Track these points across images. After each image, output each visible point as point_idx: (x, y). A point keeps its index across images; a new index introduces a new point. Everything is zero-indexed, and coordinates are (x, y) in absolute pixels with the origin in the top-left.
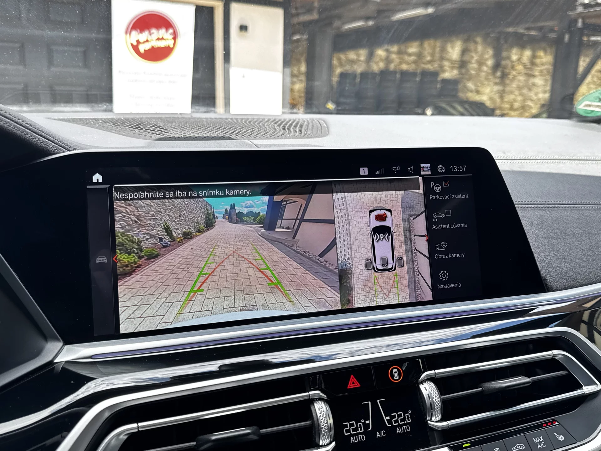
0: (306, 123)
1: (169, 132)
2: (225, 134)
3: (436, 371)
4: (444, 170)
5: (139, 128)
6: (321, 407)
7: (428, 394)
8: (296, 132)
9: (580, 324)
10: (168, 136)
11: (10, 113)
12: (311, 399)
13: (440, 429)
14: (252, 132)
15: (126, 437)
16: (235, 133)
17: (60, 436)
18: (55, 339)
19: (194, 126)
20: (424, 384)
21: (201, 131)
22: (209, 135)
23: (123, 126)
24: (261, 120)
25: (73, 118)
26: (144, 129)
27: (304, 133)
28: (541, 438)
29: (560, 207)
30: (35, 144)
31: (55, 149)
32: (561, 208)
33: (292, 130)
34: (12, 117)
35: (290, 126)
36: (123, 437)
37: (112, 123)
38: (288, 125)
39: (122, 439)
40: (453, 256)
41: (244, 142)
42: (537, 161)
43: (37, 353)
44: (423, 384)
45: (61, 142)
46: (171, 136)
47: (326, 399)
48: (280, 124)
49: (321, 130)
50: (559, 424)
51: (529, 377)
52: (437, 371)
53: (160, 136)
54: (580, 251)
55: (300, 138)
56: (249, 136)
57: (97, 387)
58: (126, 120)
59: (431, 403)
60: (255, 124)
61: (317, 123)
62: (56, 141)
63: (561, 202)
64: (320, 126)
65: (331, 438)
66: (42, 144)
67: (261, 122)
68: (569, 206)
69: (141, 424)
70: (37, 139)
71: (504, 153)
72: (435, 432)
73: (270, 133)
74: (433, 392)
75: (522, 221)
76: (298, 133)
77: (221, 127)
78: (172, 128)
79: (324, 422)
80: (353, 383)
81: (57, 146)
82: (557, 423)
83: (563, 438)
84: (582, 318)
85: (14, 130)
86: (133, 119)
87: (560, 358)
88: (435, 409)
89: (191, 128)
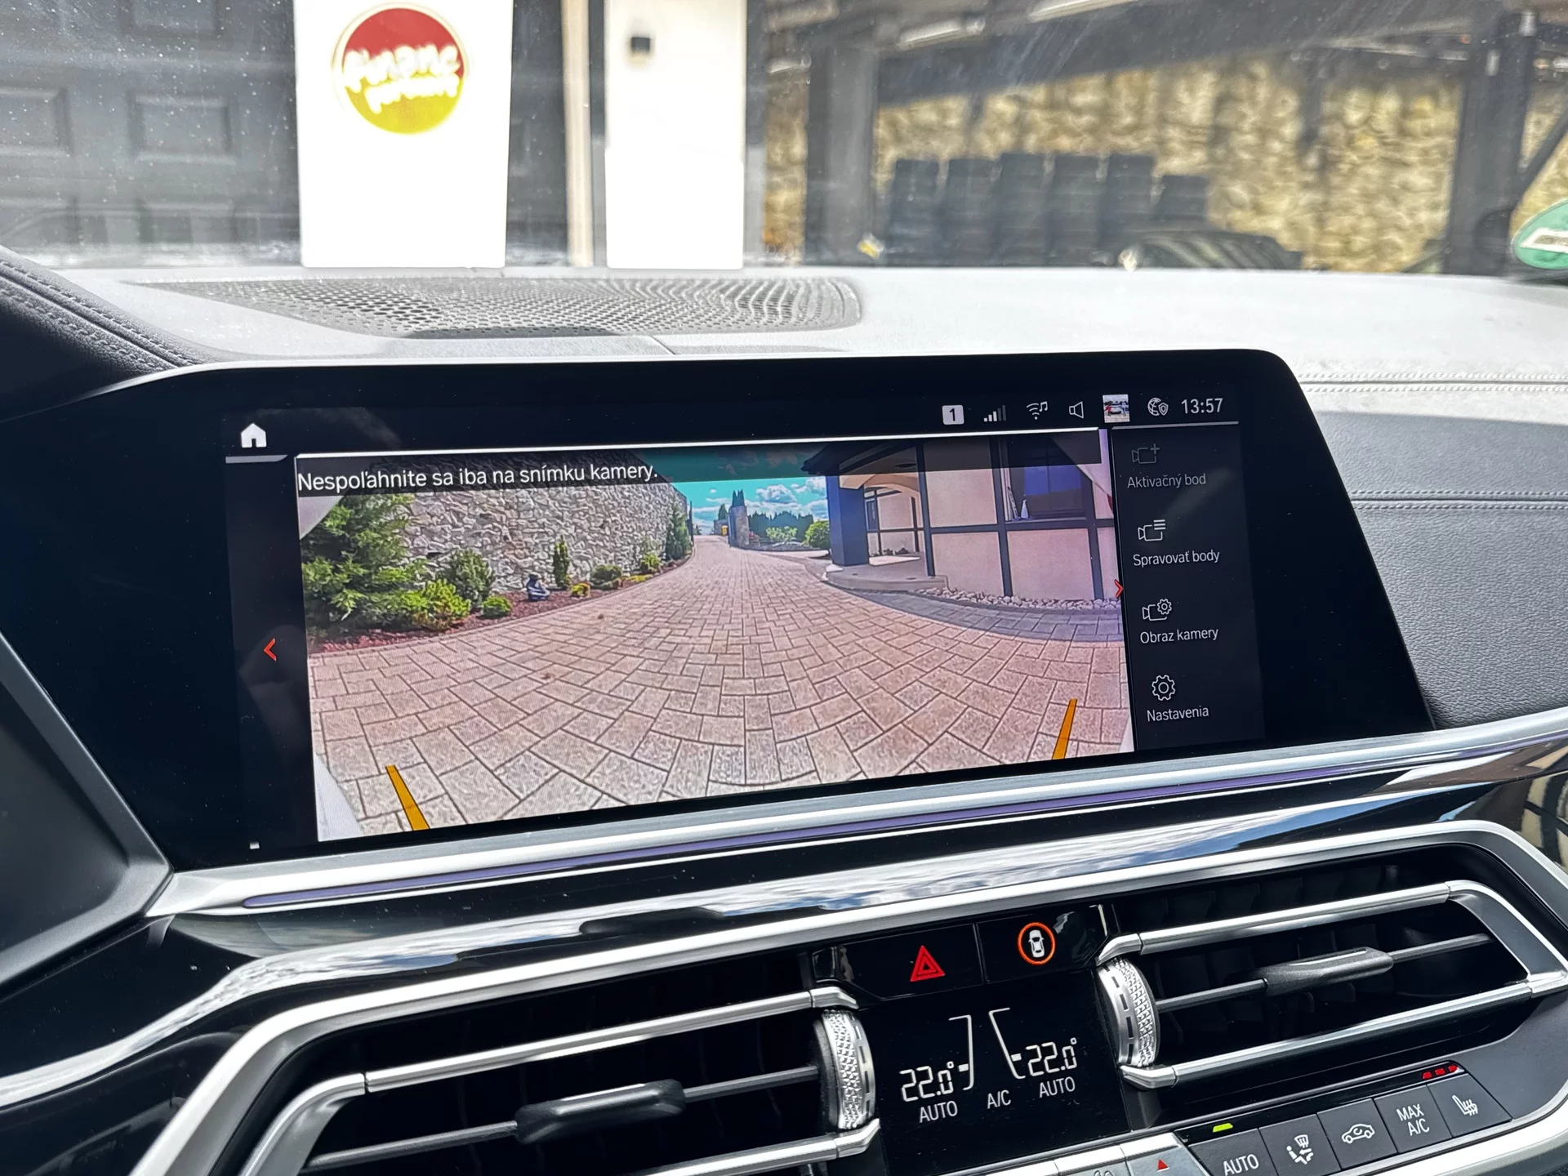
0: (802, 291)
1: (443, 316)
2: (589, 321)
3: (1142, 935)
4: (1164, 409)
5: (364, 307)
6: (843, 1030)
7: (1122, 996)
8: (776, 313)
9: (1523, 813)
10: (440, 327)
11: (20, 267)
12: (817, 1009)
13: (1153, 1087)
14: (661, 316)
15: (335, 1109)
16: (614, 317)
17: (166, 1104)
18: (148, 855)
19: (508, 300)
20: (1111, 968)
21: (527, 312)
22: (546, 324)
23: (321, 300)
24: (685, 282)
25: (192, 281)
26: (377, 309)
27: (798, 317)
28: (1418, 1109)
29: (1470, 508)
30: (89, 349)
31: (141, 362)
32: (1473, 509)
33: (765, 309)
34: (25, 276)
35: (760, 299)
36: (328, 1110)
37: (294, 293)
38: (754, 297)
39: (325, 1114)
40: (1189, 635)
41: (640, 341)
42: (1410, 386)
43: (101, 895)
44: (1108, 970)
45: (157, 343)
46: (448, 327)
47: (856, 1008)
48: (734, 295)
49: (841, 308)
50: (1466, 1072)
51: (1386, 950)
52: (1146, 936)
53: (418, 325)
54: (1523, 621)
55: (787, 329)
56: (651, 326)
57: (255, 980)
58: (329, 284)
59: (1128, 1019)
60: (668, 294)
61: (830, 291)
62: (144, 339)
63: (1473, 494)
64: (839, 298)
65: (868, 1110)
66: (109, 348)
67: (684, 287)
68: (1494, 503)
69: (373, 1076)
70: (93, 335)
71: (1324, 365)
72: (1139, 1094)
73: (706, 317)
74: (1134, 989)
75: (1369, 545)
76: (780, 317)
77: (578, 303)
78: (452, 306)
79: (850, 1068)
80: (926, 967)
81: (148, 353)
82: (1458, 1070)
83: (1476, 1109)
84: (1527, 797)
85: (33, 310)
86: (348, 282)
87: (1467, 902)
88: (1140, 1034)
89: (499, 305)
